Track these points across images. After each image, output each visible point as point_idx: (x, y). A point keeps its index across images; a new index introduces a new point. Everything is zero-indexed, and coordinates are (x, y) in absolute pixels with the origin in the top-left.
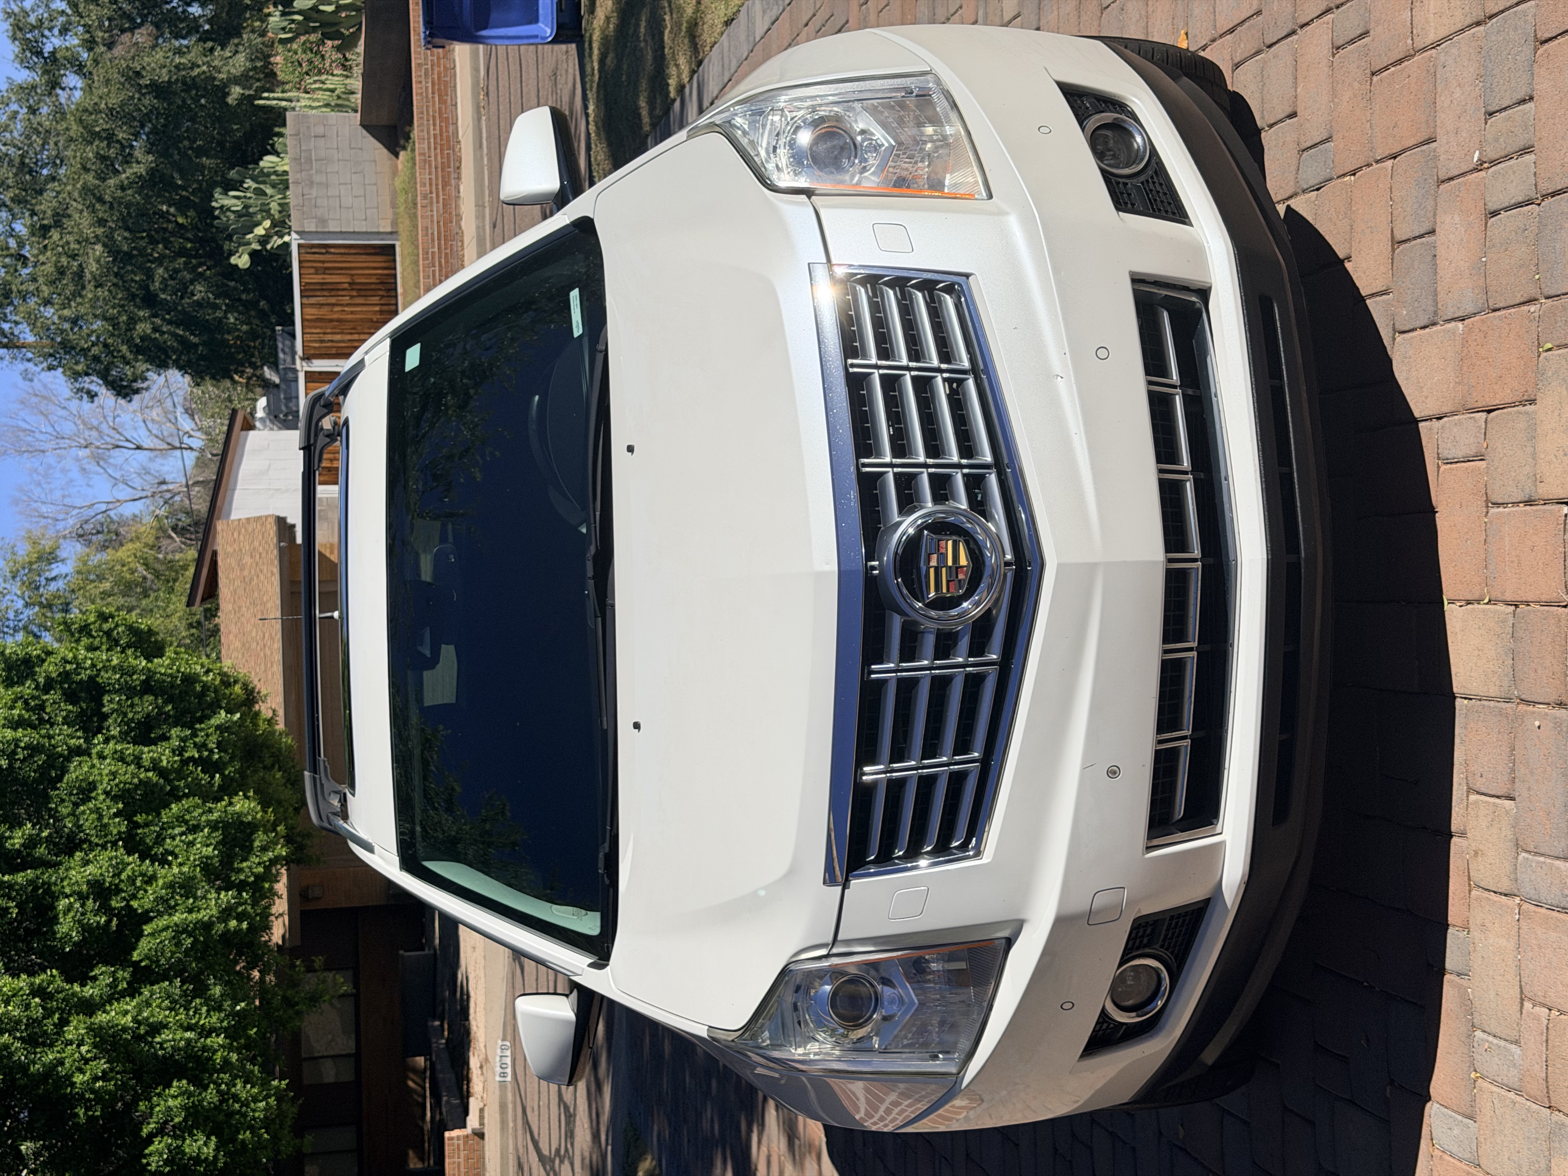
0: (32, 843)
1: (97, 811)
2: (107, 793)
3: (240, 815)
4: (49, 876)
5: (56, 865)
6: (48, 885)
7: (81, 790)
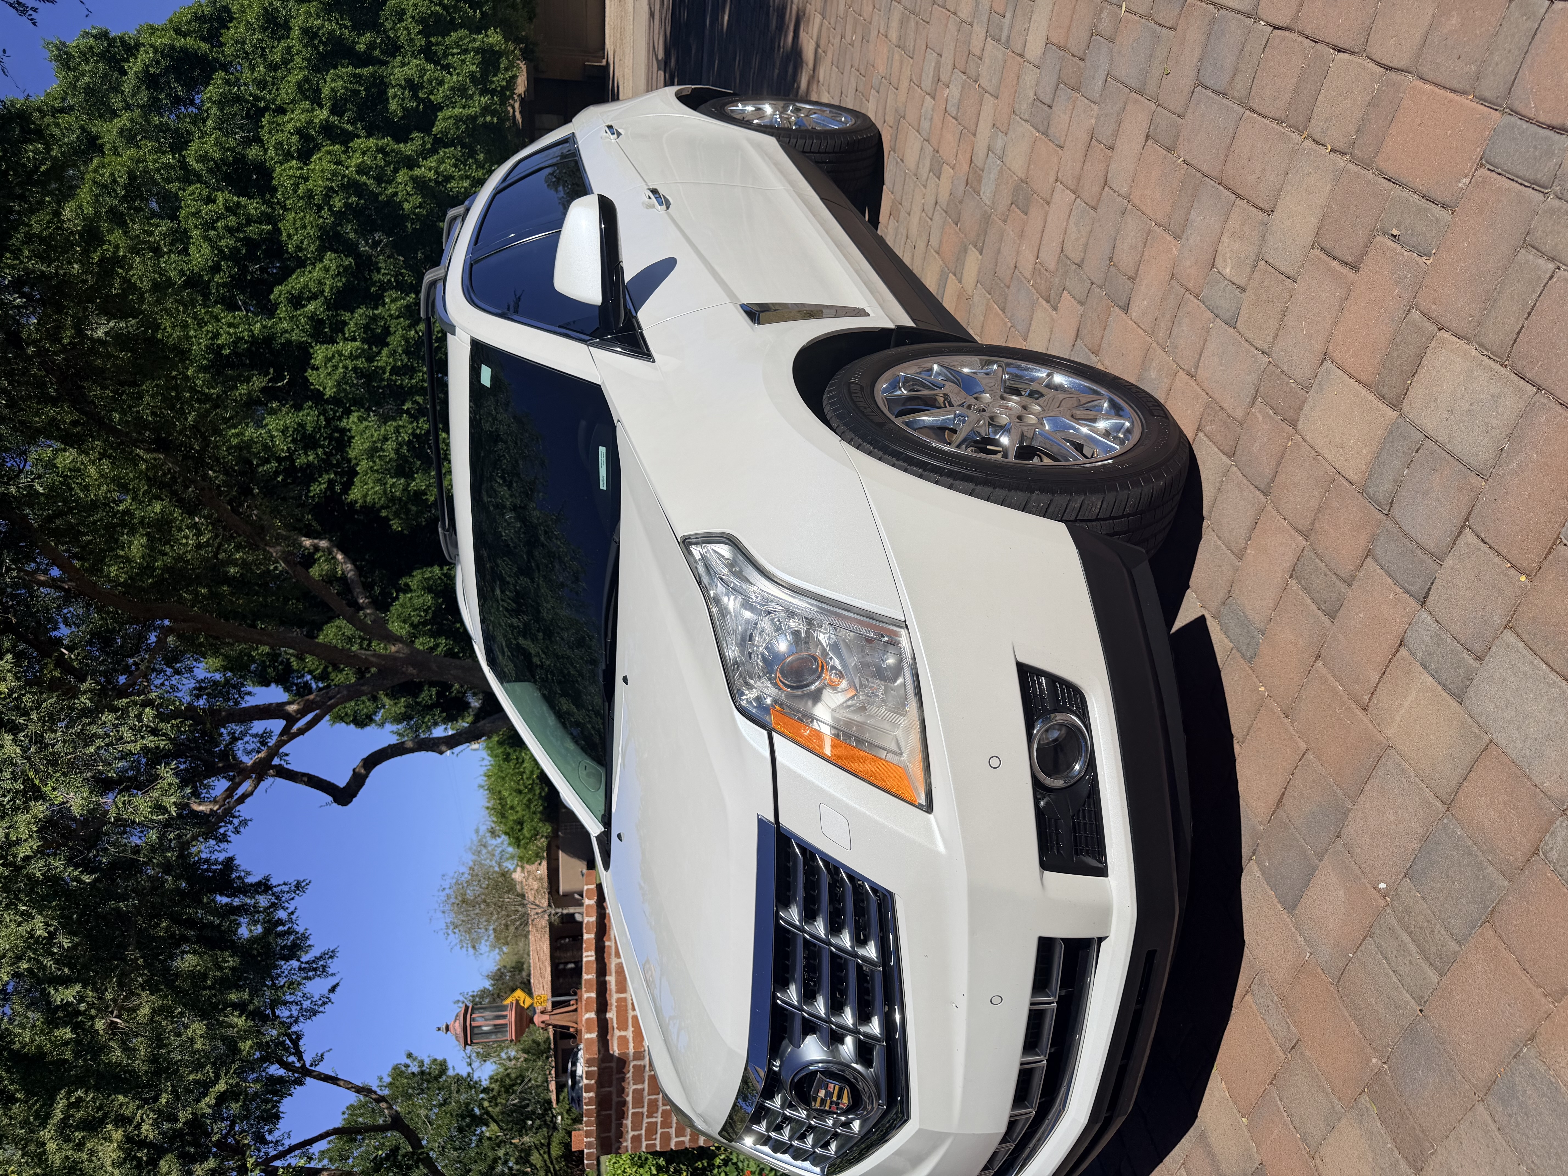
0: (371, 46)
1: (406, 29)
2: (413, 17)
3: (492, 45)
4: (382, 71)
5: (385, 63)
6: (382, 77)
7: (397, 13)
